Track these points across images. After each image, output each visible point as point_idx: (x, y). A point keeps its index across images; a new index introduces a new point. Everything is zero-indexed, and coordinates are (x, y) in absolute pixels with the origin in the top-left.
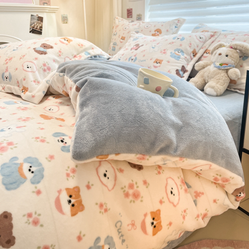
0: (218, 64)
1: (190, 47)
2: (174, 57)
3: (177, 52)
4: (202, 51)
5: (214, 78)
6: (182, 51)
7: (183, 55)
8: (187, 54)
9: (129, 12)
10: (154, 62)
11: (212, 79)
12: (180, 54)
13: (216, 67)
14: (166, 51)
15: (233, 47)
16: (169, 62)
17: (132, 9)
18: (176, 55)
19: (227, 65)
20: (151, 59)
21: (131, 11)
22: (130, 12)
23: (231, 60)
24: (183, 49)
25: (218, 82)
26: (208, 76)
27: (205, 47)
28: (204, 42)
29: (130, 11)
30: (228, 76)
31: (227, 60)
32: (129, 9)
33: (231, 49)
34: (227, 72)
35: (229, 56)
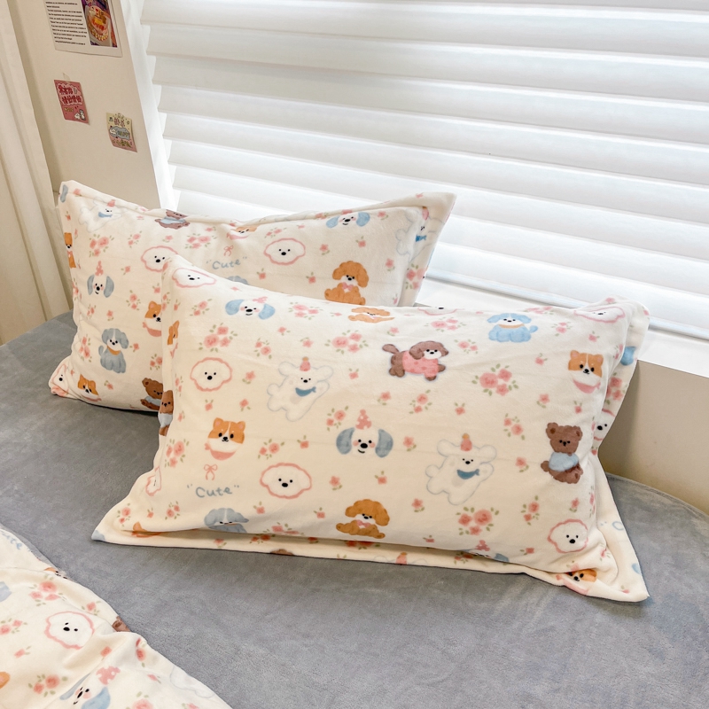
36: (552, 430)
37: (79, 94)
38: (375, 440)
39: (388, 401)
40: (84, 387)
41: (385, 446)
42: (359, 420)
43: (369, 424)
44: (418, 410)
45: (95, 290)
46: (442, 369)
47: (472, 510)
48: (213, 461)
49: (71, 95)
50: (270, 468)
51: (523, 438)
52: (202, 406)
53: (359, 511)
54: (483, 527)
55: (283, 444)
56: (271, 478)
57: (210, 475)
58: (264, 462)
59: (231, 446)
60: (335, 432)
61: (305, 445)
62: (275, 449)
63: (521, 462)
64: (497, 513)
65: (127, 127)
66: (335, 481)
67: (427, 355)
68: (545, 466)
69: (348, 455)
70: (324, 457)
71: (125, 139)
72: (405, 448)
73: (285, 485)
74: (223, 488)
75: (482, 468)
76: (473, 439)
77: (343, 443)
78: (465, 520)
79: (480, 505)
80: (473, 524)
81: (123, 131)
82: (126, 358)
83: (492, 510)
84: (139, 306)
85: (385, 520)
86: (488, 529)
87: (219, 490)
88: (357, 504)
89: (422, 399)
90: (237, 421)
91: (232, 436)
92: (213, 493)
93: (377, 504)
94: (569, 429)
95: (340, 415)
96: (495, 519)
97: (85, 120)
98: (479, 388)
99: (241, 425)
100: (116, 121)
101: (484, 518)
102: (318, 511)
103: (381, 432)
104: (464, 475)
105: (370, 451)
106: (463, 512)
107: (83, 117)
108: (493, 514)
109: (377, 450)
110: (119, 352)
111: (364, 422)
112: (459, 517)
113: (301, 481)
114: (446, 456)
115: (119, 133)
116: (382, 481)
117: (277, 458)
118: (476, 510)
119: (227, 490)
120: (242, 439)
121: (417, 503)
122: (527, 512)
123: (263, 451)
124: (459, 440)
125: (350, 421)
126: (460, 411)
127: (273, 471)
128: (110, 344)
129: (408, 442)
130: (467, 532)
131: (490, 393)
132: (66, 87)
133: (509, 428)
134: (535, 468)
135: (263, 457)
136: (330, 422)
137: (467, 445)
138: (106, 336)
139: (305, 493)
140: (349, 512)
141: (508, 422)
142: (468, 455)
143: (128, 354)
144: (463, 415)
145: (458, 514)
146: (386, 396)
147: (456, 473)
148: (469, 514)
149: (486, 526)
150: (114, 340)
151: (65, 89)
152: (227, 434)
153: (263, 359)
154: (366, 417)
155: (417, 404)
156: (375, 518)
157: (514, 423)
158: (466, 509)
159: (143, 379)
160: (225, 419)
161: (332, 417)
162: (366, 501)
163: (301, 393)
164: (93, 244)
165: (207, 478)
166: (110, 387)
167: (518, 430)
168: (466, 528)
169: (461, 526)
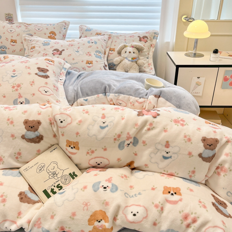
0: (130, 59)
1: (103, 48)
2: (98, 57)
3: (97, 53)
4: (108, 50)
5: (132, 68)
6: (100, 52)
7: (102, 55)
8: (103, 54)
10: (86, 63)
11: (131, 69)
12: (100, 54)
13: (130, 61)
14: (90, 53)
15: (134, 47)
16: (97, 62)
18: (99, 56)
19: (136, 58)
20: (82, 62)
23: (136, 55)
24: (100, 51)
25: (136, 70)
26: (127, 67)
27: (109, 47)
28: (107, 43)
30: (138, 66)
31: (135, 55)
33: (133, 48)
34: (136, 63)
35: (135, 53)
78: (13, 87)
79: (17, 83)
83: (21, 83)
112: (12, 86)
149: (20, 88)
168: (14, 89)
169: (12, 89)
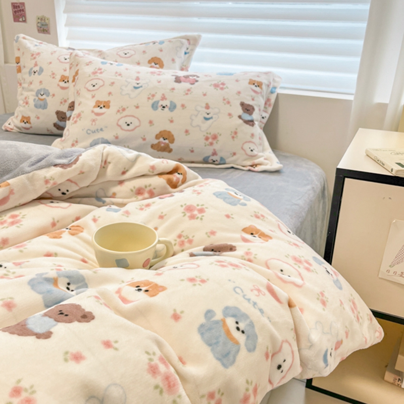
9: (16, 10)
17: (23, 4)
21: (21, 8)
22: (20, 10)
29: (19, 6)
32: (17, 3)
36: (242, 104)
37: (23, 8)
38: (169, 105)
39: (174, 91)
40: (24, 121)
41: (173, 107)
42: (162, 97)
43: (166, 99)
44: (187, 94)
45: (33, 73)
46: (197, 81)
47: (210, 134)
48: (95, 117)
49: (19, 9)
50: (122, 118)
51: (231, 106)
52: (90, 97)
53: (162, 136)
54: (215, 142)
55: (128, 108)
56: (122, 122)
57: (94, 123)
58: (119, 116)
59: (104, 110)
60: (151, 102)
61: (137, 107)
62: (124, 110)
63: (230, 115)
64: (220, 135)
65: (47, 21)
66: (151, 122)
67: (191, 77)
68: (240, 117)
69: (157, 111)
70: (146, 112)
71: (45, 28)
72: (181, 108)
73: (128, 125)
74: (99, 129)
75: (214, 116)
76: (210, 105)
77: (154, 106)
78: (207, 139)
79: (213, 131)
80: (210, 140)
81: (44, 23)
82: (48, 101)
83: (218, 133)
84: (56, 77)
85: (172, 141)
86: (217, 143)
87: (97, 130)
88: (160, 132)
89: (189, 90)
90: (106, 100)
91: (104, 106)
92: (95, 132)
93: (169, 132)
94: (249, 105)
95: (153, 96)
96: (220, 138)
97: (25, 21)
98: (212, 87)
99: (109, 102)
100: (41, 19)
101: (215, 137)
102: (143, 137)
103: (171, 102)
104: (206, 119)
105: (166, 109)
106: (206, 135)
107: (24, 19)
108: (218, 135)
109: (170, 109)
110: (45, 99)
111: (164, 98)
112: (204, 137)
113: (136, 122)
114: (199, 111)
115: (43, 25)
116: (172, 121)
117: (125, 113)
118: (212, 134)
119: (101, 130)
120: (109, 107)
121: (187, 131)
122: (233, 135)
123: (118, 111)
124: (204, 105)
125: (158, 97)
126: (205, 95)
127: (123, 119)
128: (40, 96)
129: (183, 106)
130: (208, 145)
131: (217, 90)
132: (17, 5)
133: (225, 102)
134: (236, 117)
135: (118, 114)
136: (149, 98)
137: (207, 107)
138: (38, 93)
139: (138, 128)
140: (157, 137)
141: (224, 100)
142: (208, 111)
143: (49, 100)
144: (206, 97)
145: (204, 136)
146: (173, 89)
147: (203, 119)
148: (209, 136)
150: (42, 94)
151: (16, 6)
152: (102, 106)
153: (119, 78)
154: (164, 96)
155: (187, 92)
156: (169, 140)
157: (227, 100)
158: (207, 133)
159: (56, 111)
160: (101, 100)
161: (150, 96)
162: (165, 131)
163: (135, 88)
164: (33, 55)
165: (92, 124)
166: (38, 118)
167: (228, 103)
168: (207, 143)
169: (205, 141)
